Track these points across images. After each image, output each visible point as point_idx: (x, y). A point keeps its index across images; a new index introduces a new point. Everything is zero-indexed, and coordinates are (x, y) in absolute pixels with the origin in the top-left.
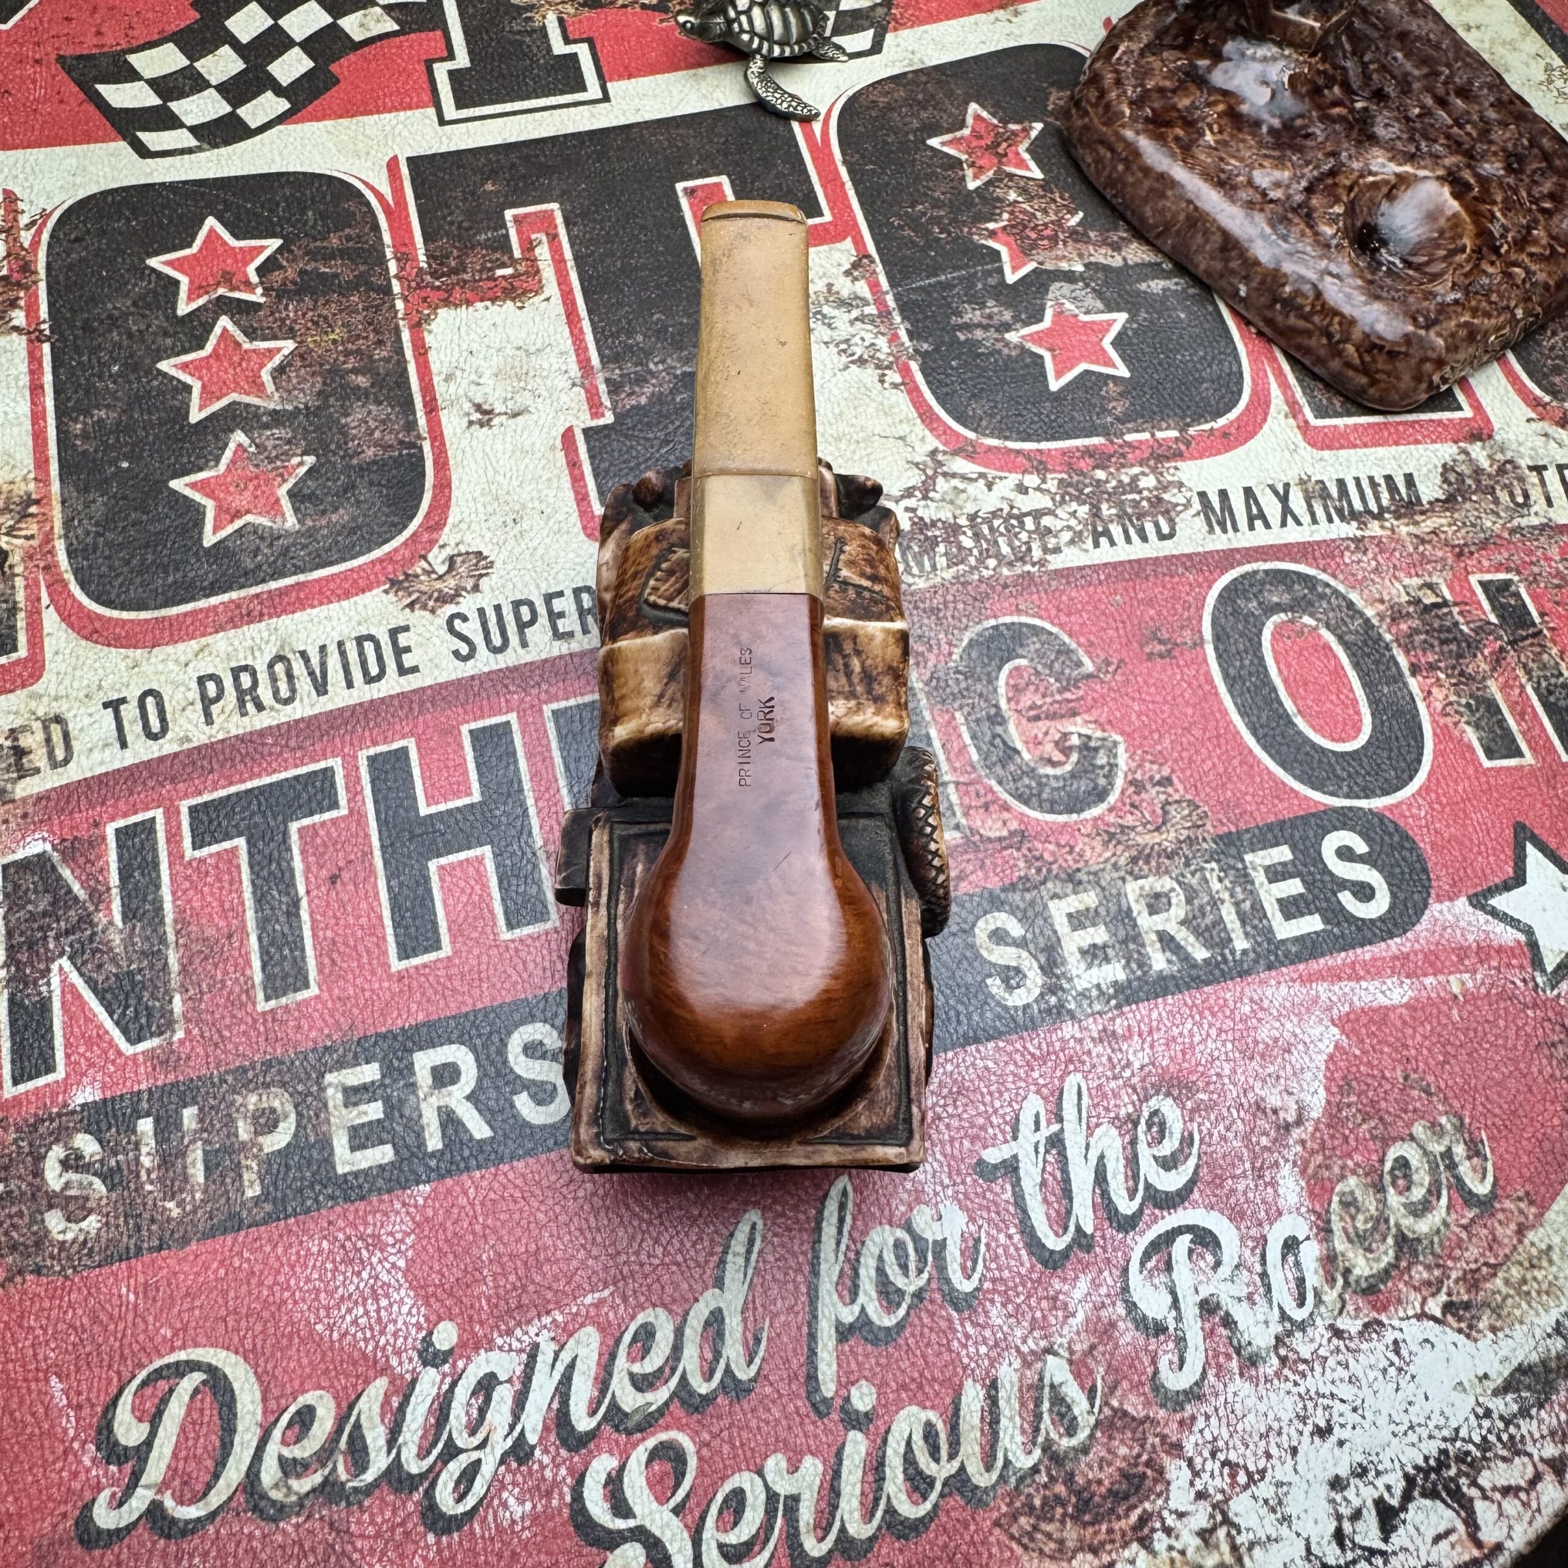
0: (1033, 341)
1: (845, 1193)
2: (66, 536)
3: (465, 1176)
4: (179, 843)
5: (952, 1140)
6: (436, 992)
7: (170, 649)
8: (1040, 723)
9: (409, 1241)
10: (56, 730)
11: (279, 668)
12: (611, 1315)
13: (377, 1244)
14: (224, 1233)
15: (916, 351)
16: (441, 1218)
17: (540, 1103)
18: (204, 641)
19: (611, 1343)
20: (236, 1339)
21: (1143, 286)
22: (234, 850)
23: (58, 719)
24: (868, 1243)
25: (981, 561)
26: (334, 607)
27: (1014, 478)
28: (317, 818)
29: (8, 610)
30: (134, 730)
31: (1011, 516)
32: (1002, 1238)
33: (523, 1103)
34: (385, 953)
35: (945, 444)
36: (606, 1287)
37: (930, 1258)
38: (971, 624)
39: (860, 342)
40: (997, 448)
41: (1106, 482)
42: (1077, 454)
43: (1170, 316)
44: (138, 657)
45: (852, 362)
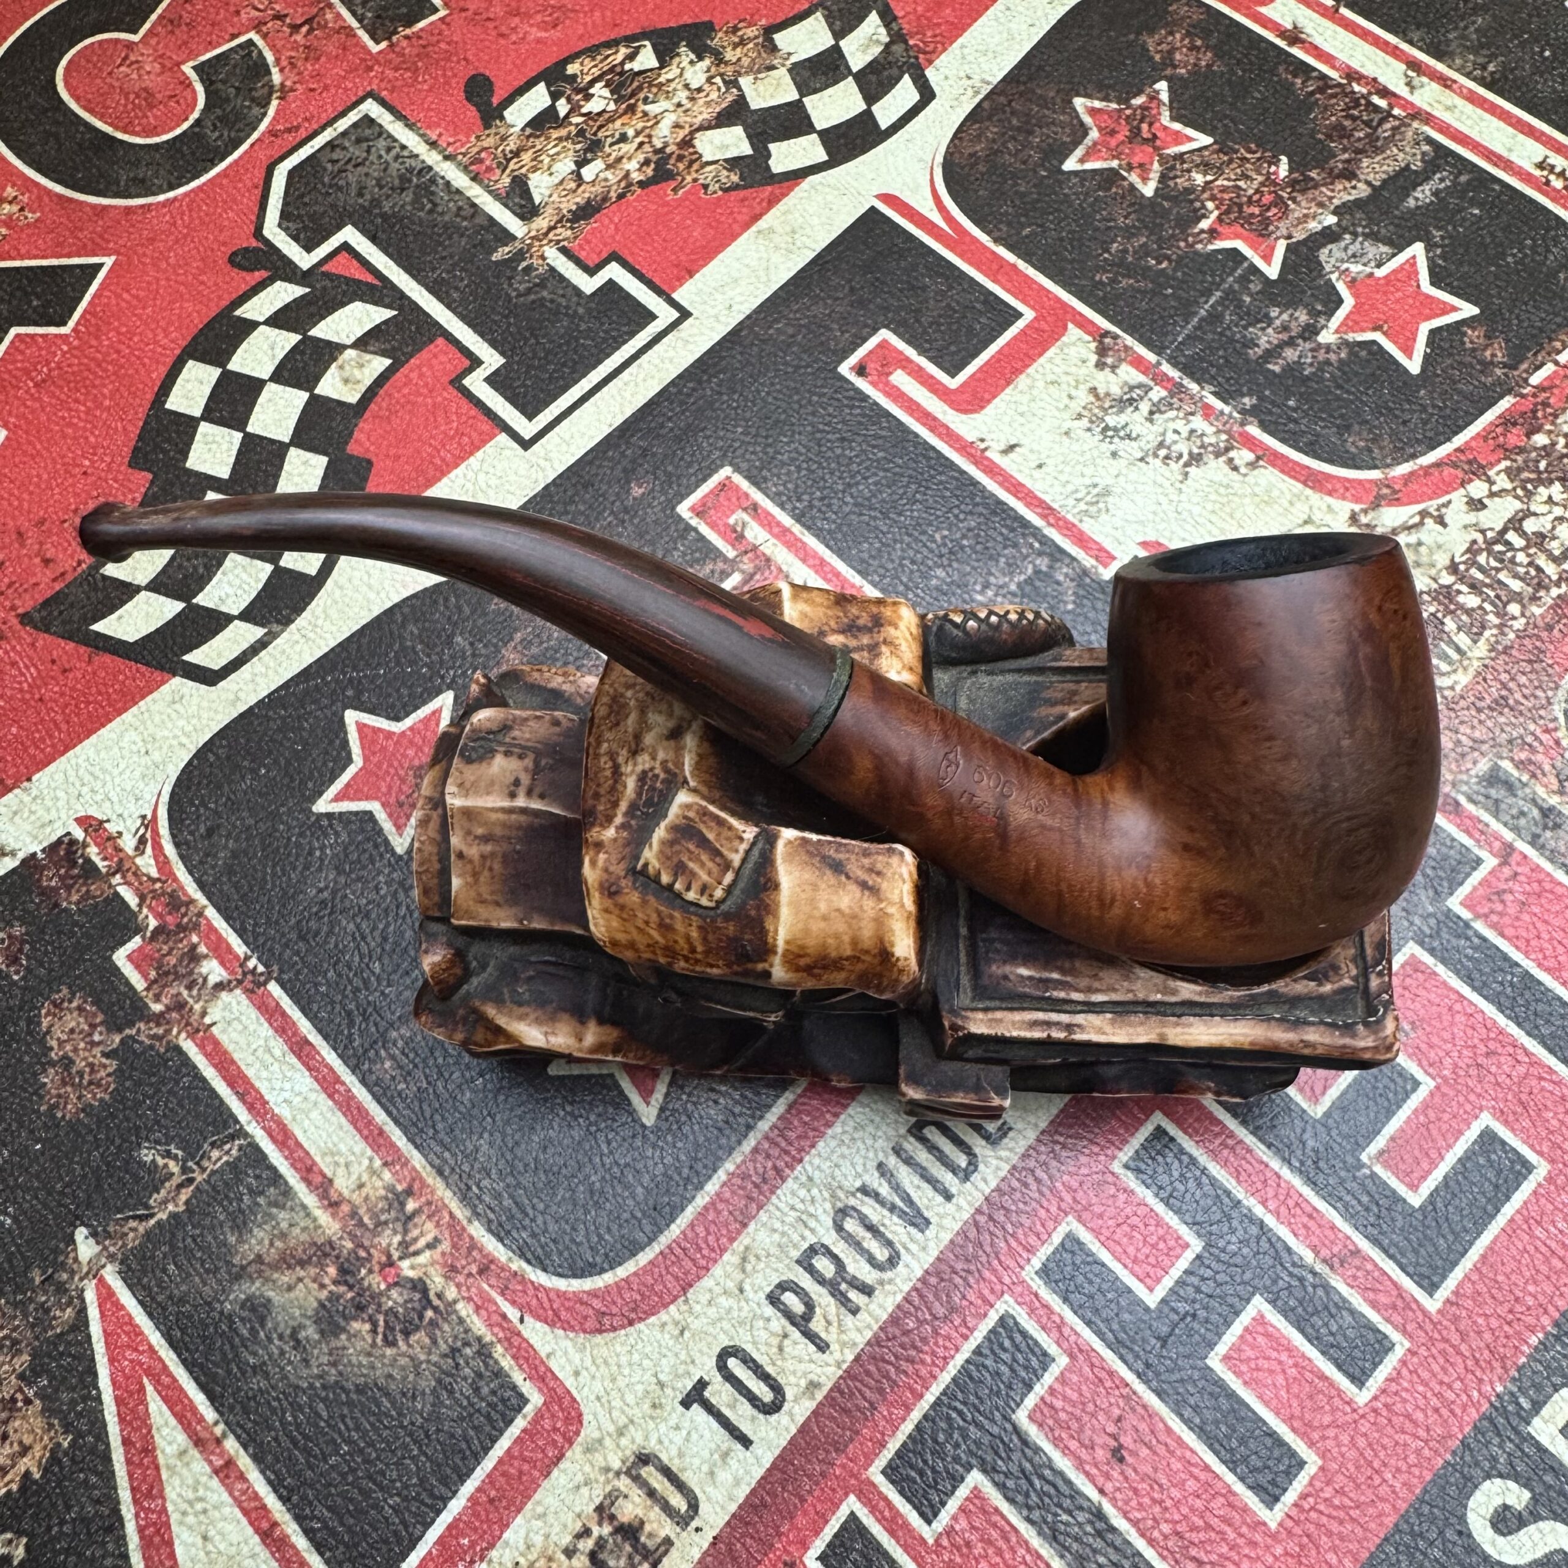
0: (1353, 329)
2: (477, 1215)
4: (906, 1526)
6: (1341, 1522)
7: (707, 1282)
10: (649, 1473)
11: (850, 1225)
15: (1243, 412)
18: (738, 1246)
21: (1411, 203)
22: (976, 1493)
23: (644, 1459)
25: (1502, 613)
27: (1458, 498)
28: (1039, 1389)
29: (479, 1353)
30: (742, 1414)
31: (1490, 543)
34: (1245, 1509)
35: (1357, 500)
38: (1550, 693)
39: (1176, 437)
40: (1412, 473)
41: (1554, 444)
42: (1499, 430)
43: (1464, 219)
44: (677, 1316)
45: (1187, 465)
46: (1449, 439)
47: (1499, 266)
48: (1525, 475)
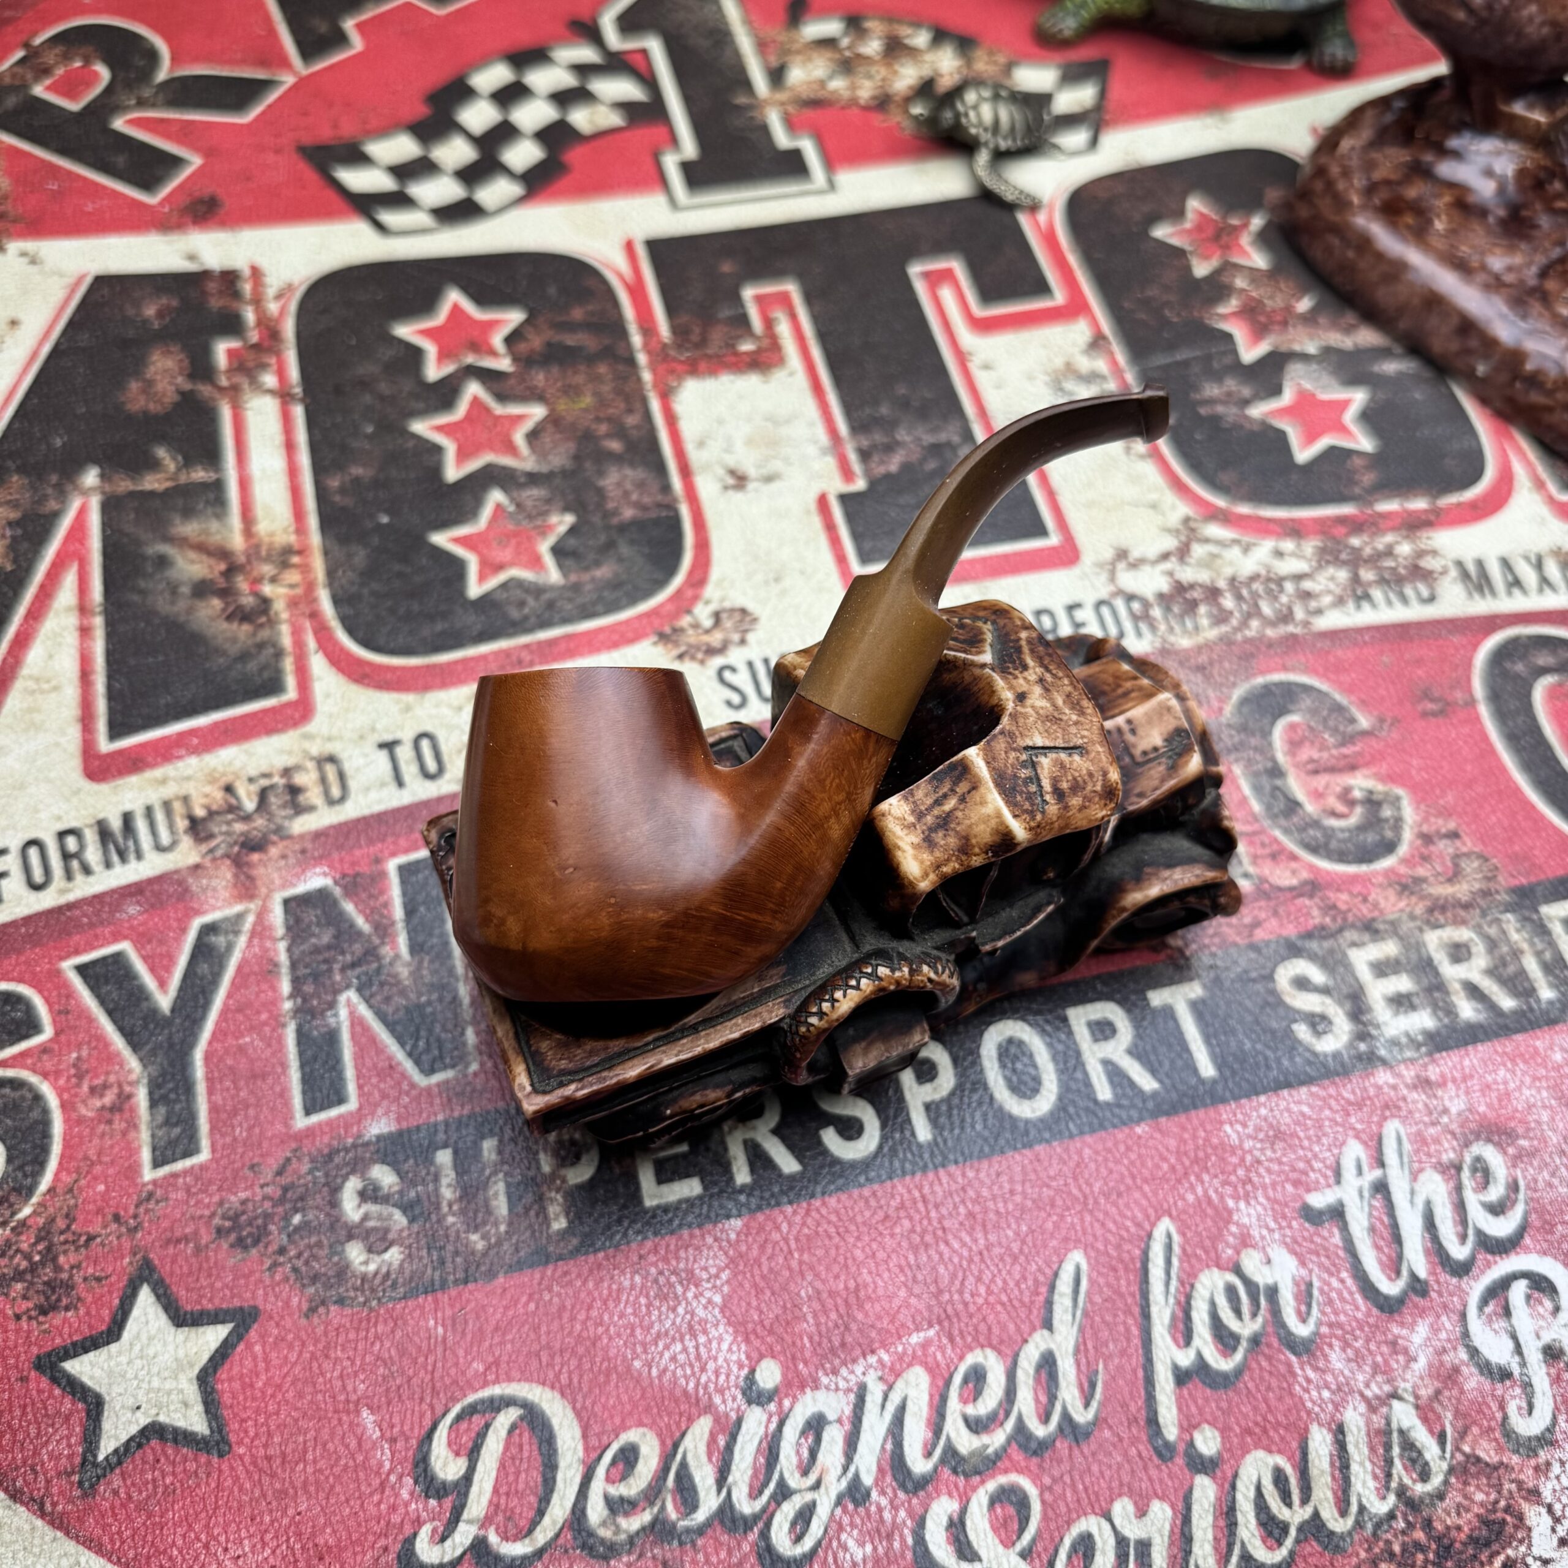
0: (1275, 417)
1: (1169, 1236)
2: (331, 586)
3: (776, 1211)
5: (1274, 1185)
7: (443, 694)
8: (1319, 777)
9: (724, 1276)
10: (331, 770)
12: (939, 1356)
13: (691, 1279)
14: (531, 1266)
16: (755, 1252)
17: (849, 1138)
19: (941, 1383)
20: (551, 1375)
21: (1376, 368)
23: (333, 759)
24: (1198, 1286)
25: (1243, 622)
27: (1268, 545)
29: (275, 655)
30: (411, 770)
31: (1268, 580)
32: (1335, 1283)
33: (830, 1138)
35: (1196, 511)
36: (930, 1326)
37: (1263, 1302)
38: (1238, 681)
40: (1248, 516)
41: (1361, 549)
42: (1329, 523)
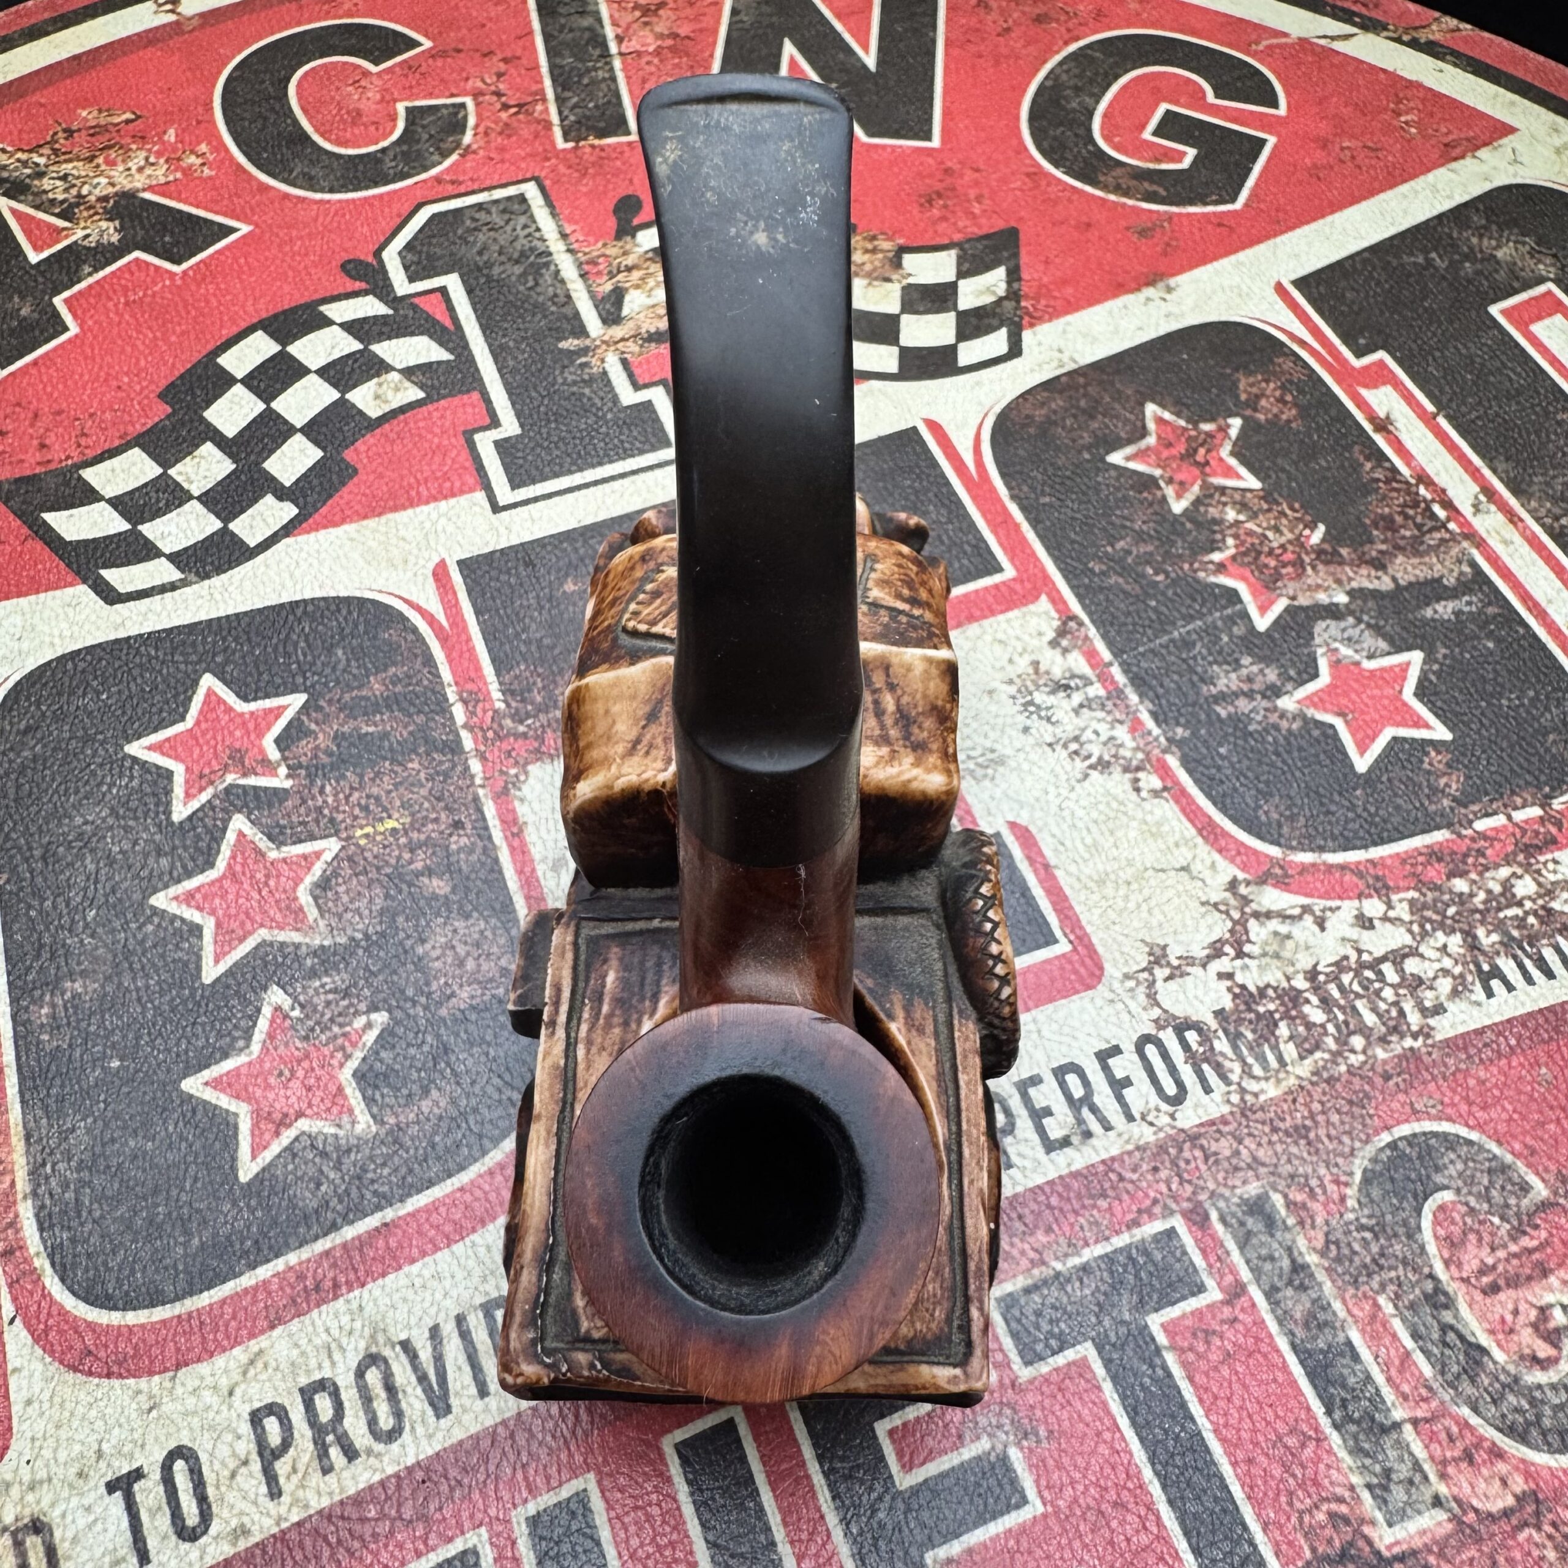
0: (1315, 706)
2: (34, 1194)
7: (203, 1368)
8: (1502, 1296)
10: (34, 1546)
11: (373, 1377)
15: (1171, 740)
18: (254, 1345)
23: (36, 1526)
25: (1342, 1041)
26: (443, 1256)
27: (1349, 908)
30: (159, 1525)
31: (1362, 966)
35: (1244, 868)
38: (1357, 1144)
39: (1093, 737)
40: (1314, 865)
41: (1472, 895)
42: (1421, 859)
43: (1474, 648)
44: (156, 1390)
45: (1091, 767)
46: (1366, 847)
47: (1489, 704)
48: (1428, 913)
